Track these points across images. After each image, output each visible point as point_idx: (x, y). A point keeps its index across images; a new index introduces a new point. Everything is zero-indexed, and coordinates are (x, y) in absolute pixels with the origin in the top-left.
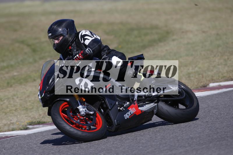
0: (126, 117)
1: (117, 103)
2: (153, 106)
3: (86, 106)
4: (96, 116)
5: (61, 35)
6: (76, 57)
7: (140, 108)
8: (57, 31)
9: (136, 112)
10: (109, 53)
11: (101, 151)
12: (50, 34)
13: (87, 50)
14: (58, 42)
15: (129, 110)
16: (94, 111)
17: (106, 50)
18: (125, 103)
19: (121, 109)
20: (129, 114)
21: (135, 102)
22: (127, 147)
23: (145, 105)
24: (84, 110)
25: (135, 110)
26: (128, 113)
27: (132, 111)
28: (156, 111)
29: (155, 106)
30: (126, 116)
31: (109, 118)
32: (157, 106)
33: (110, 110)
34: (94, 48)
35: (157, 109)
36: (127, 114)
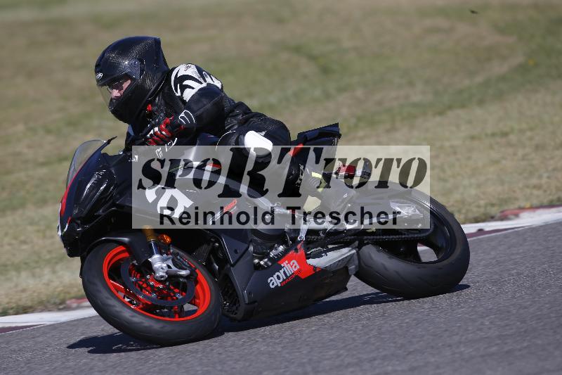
0: (273, 284)
1: (251, 248)
2: (346, 255)
3: (170, 256)
4: (197, 282)
5: (127, 77)
6: (152, 132)
7: (311, 262)
8: (117, 67)
9: (299, 271)
10: (245, 123)
11: (485, 315)
12: (100, 75)
13: (183, 115)
14: (119, 95)
15: (282, 265)
16: (190, 267)
17: (238, 115)
18: (272, 248)
19: (262, 263)
20: (280, 276)
21: (299, 246)
22: (547, 306)
23: (325, 252)
24: (164, 265)
25: (298, 267)
26: (277, 273)
27: (290, 267)
28: (356, 268)
29: (352, 256)
30: (274, 281)
31: (229, 285)
32: (356, 257)
33: (233, 266)
34: (202, 110)
35: (357, 262)
36: (275, 276)
